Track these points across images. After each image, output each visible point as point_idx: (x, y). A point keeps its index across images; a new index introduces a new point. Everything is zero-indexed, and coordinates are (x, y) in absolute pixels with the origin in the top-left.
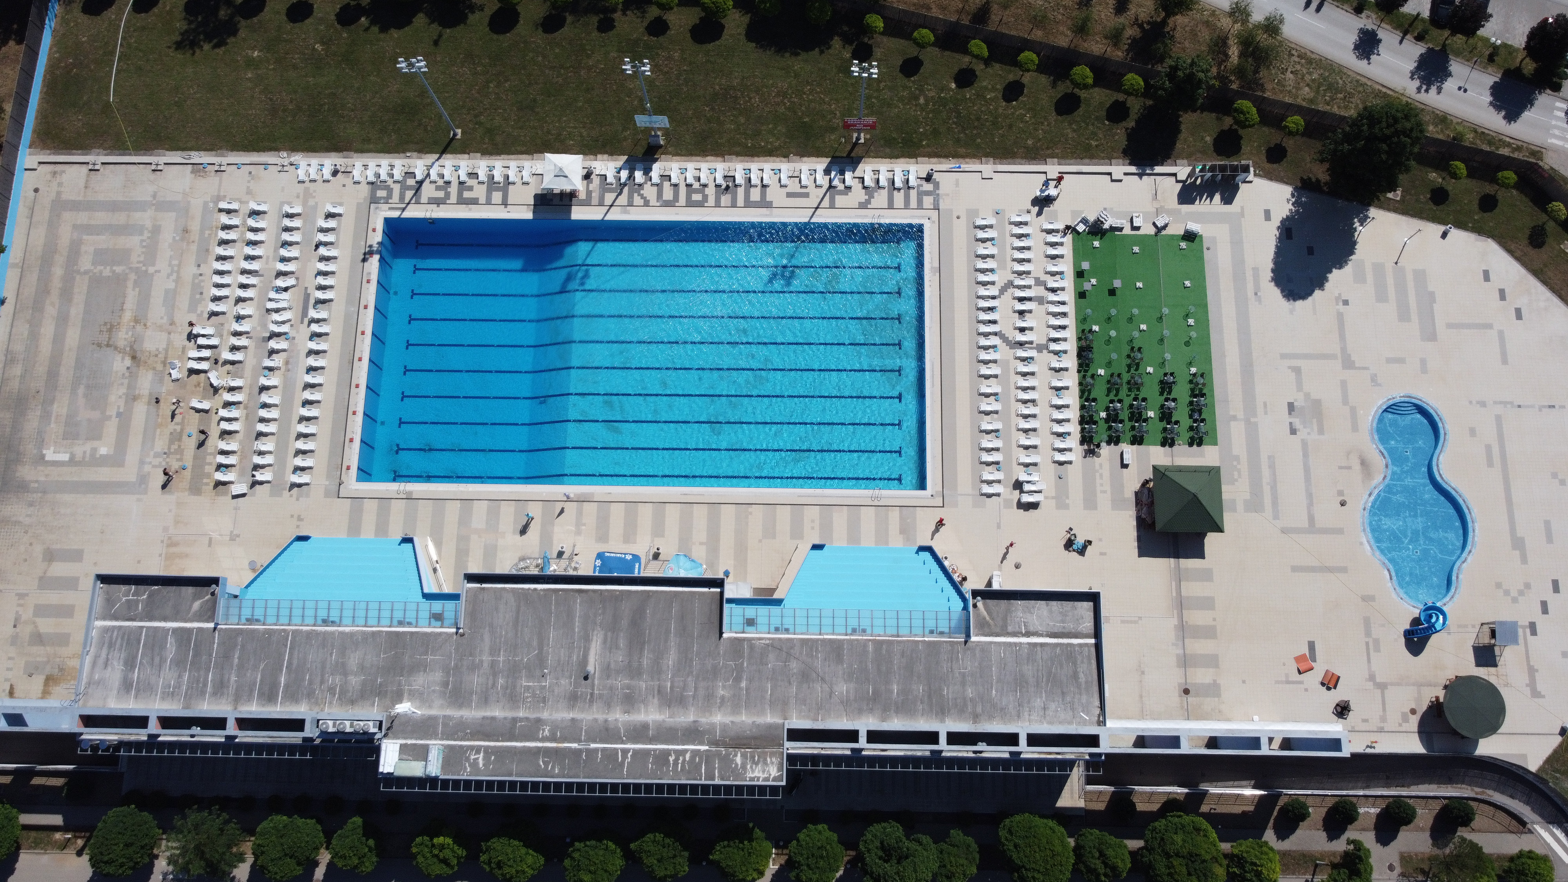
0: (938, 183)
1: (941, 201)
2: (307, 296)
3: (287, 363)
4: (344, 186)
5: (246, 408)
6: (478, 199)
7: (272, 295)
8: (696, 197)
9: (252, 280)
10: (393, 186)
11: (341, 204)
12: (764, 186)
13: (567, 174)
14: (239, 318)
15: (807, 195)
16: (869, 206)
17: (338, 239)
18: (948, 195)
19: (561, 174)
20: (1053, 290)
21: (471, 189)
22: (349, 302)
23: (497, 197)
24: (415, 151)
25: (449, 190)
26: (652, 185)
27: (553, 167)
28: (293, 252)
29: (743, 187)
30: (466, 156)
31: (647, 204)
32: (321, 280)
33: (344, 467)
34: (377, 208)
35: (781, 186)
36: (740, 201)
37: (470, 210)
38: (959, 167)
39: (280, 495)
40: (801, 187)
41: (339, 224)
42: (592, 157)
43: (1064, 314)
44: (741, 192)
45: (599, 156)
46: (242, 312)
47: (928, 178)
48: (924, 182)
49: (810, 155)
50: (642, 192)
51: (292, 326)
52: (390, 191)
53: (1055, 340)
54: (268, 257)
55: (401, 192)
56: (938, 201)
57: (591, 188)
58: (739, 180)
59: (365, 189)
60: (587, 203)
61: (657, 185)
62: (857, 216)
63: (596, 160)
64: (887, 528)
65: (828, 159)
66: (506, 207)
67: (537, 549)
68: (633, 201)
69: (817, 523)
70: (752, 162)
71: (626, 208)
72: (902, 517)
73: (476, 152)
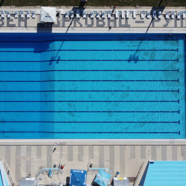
6: (15, 25)
8: (101, 23)
12: (127, 19)
13: (50, 16)
15: (143, 22)
16: (167, 26)
19: (48, 16)
21: (12, 20)
23: (23, 24)
25: (3, 21)
26: (83, 18)
27: (44, 13)
29: (119, 19)
30: (9, 7)
31: (81, 26)
35: (133, 18)
36: (118, 25)
37: (12, 29)
40: (141, 19)
42: (59, 7)
44: (118, 21)
45: (62, 7)
49: (144, 5)
50: (79, 21)
57: (59, 20)
58: (117, 16)
60: (58, 26)
61: (85, 18)
62: (163, 30)
63: (61, 8)
64: (176, 154)
65: (152, 7)
66: (26, 28)
67: (46, 164)
68: (76, 25)
69: (150, 153)
70: (122, 8)
71: (74, 28)
72: (182, 150)
73: (13, 5)
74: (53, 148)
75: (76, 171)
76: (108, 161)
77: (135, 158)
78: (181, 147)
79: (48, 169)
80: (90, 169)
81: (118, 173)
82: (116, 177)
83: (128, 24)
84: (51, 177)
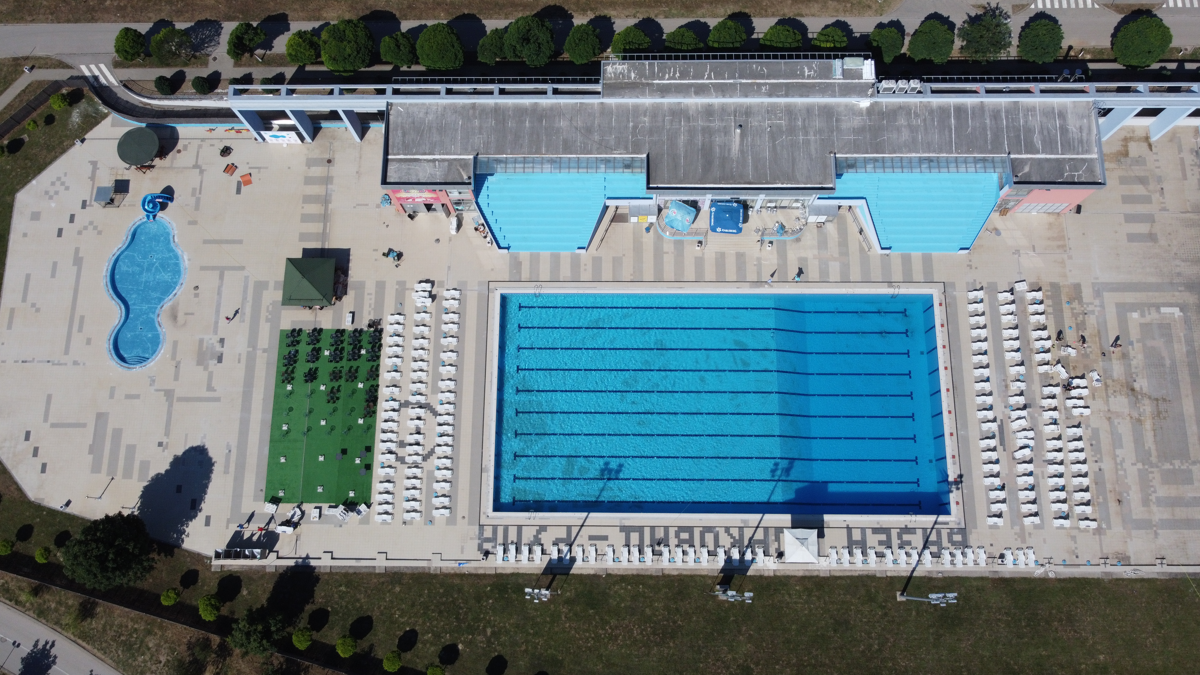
0: (478, 550)
1: (477, 533)
2: (1002, 442)
3: (1007, 386)
4: (992, 545)
5: (1031, 350)
6: (873, 533)
7: (1031, 443)
8: (685, 536)
9: (1051, 456)
10: (949, 545)
11: (991, 527)
12: (628, 545)
13: (797, 540)
14: (1055, 422)
15: (591, 538)
16: (538, 528)
17: (987, 495)
18: (471, 539)
19: (803, 541)
20: (391, 452)
21: (881, 543)
22: (966, 439)
23: (857, 535)
24: (935, 578)
25: (899, 542)
26: (724, 547)
27: (810, 547)
28: (1023, 481)
29: (645, 545)
30: (889, 574)
31: (727, 529)
32: (994, 455)
33: (944, 304)
34: (959, 524)
35: (613, 546)
36: (647, 532)
37: (878, 523)
38: (460, 564)
39: (988, 283)
40: (595, 545)
41: (989, 509)
42: (778, 574)
43: (384, 432)
44: (647, 541)
45: (772, 574)
46: (1053, 427)
47: (487, 553)
48: (491, 550)
49: (589, 576)
50: (732, 540)
51: (1010, 418)
52: (950, 541)
53: (394, 410)
54: (1043, 478)
55: (941, 539)
56: (480, 533)
57: (776, 543)
58: (648, 551)
59: (973, 540)
60: (780, 529)
61: (719, 547)
62: (548, 518)
63: (774, 571)
64: (531, 265)
65: (572, 572)
66: (848, 525)
67: (788, 247)
68: (739, 532)
69: (582, 268)
70: (637, 569)
71: (742, 525)
72: (520, 273)
73: (880, 578)
75: (731, 231)
76: (667, 253)
77: (614, 258)
78: (520, 277)
79: (782, 238)
80: (701, 238)
81: (648, 230)
82: (652, 224)
83: (624, 534)
84: (777, 222)
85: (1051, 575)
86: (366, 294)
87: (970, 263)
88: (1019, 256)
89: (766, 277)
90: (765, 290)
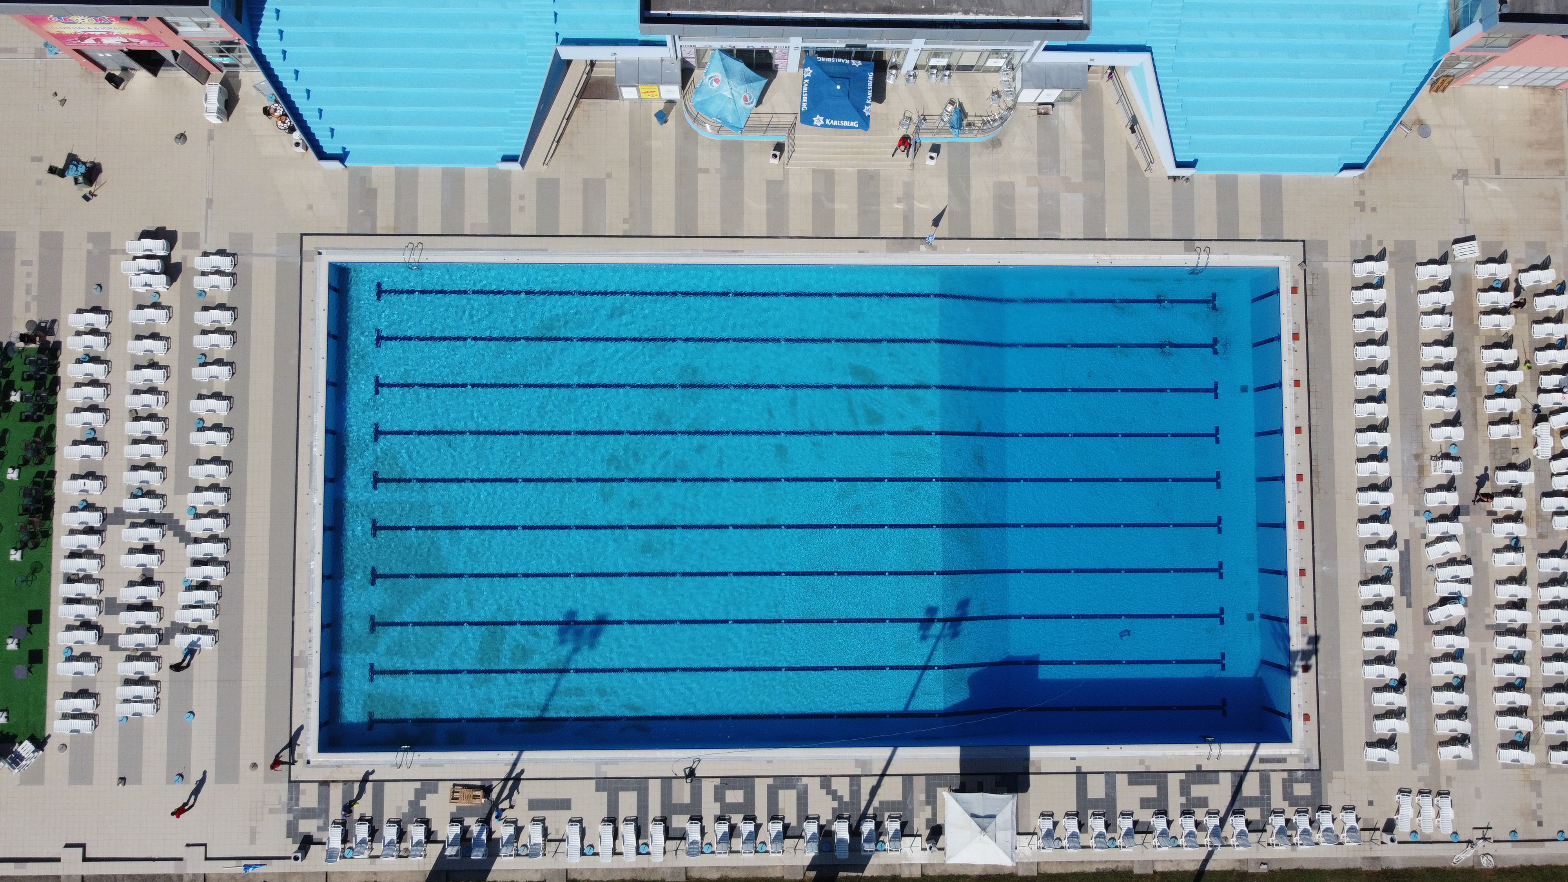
0: (289, 836)
1: (285, 798)
2: (1405, 589)
3: (1421, 471)
4: (1371, 803)
5: (1479, 389)
6: (1130, 783)
7: (1466, 590)
8: (735, 796)
9: (1505, 616)
10: (1285, 805)
11: (1371, 766)
12: (612, 820)
13: (972, 822)
14: (1515, 546)
15: (534, 805)
16: (418, 785)
17: (1368, 700)
18: (272, 811)
19: (985, 821)
20: (86, 625)
21: (1145, 803)
22: (1332, 582)
23: (1096, 789)
24: (1253, 875)
25: (1183, 800)
26: (818, 818)
27: (1000, 835)
28: (1442, 671)
29: (650, 818)
30: (1159, 868)
31: (826, 781)
32: (1386, 617)
33: (1301, 290)
34: (1307, 760)
35: (580, 821)
37: (1142, 762)
38: (247, 867)
39: (1397, 243)
40: (543, 821)
41: (1370, 729)
42: (930, 872)
43: (70, 579)
44: (655, 809)
45: (917, 873)
46: (1511, 556)
47: (306, 843)
48: (317, 836)
50: (835, 804)
51: (1424, 536)
52: (1288, 795)
53: (89, 530)
54: (1484, 662)
55: (1269, 793)
56: (290, 799)
57: (929, 809)
58: (656, 832)
59: (1333, 796)
60: (935, 780)
61: (807, 818)
62: (440, 765)
63: (922, 866)
64: (398, 196)
65: (489, 878)
66: (1079, 768)
67: (973, 160)
68: (851, 785)
69: (515, 203)
70: (633, 870)
71: (858, 772)
72: (372, 215)
73: (1141, 876)
74: (944, 229)
75: (846, 123)
76: (706, 171)
77: (586, 182)
78: (374, 225)
79: (962, 139)
80: (781, 138)
81: (662, 117)
82: (671, 102)
83: (605, 794)
84: (952, 102)
85: (1485, 863)
86: (17, 264)
87: (1361, 199)
88: (1466, 183)
89: (923, 228)
90: (921, 257)
